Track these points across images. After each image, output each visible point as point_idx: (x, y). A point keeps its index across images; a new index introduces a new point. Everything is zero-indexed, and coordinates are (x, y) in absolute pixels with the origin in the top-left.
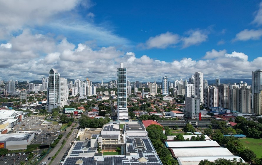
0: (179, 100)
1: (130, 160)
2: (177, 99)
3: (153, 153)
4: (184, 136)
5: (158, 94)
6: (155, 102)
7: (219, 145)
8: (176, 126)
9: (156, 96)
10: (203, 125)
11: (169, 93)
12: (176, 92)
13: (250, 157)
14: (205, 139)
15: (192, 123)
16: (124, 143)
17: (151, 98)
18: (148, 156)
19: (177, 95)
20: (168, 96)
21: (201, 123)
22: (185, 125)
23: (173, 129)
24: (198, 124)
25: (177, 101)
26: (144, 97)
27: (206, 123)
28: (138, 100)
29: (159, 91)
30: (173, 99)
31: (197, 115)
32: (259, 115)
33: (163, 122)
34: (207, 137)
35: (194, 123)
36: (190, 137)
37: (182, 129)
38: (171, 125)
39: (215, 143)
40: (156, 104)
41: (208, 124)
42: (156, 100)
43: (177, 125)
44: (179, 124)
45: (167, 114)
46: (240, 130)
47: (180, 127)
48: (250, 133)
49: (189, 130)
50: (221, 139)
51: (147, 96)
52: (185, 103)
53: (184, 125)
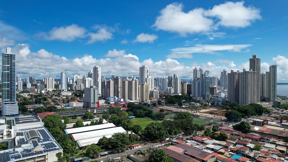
0: (78, 94)
1: (21, 152)
2: (76, 93)
3: (51, 140)
4: (83, 123)
5: (55, 89)
6: (52, 96)
7: (115, 126)
8: (75, 115)
9: (53, 91)
10: (101, 112)
11: (68, 89)
12: (75, 87)
13: (138, 130)
14: (103, 122)
15: (91, 111)
16: (13, 137)
17: (47, 93)
18: (44, 144)
19: (76, 90)
20: (67, 90)
21: (99, 110)
22: (85, 114)
23: (73, 118)
24: (97, 112)
25: (76, 95)
26: (39, 93)
27: (104, 110)
28: (31, 95)
29: (56, 86)
30: (72, 93)
31: (96, 104)
32: (144, 101)
33: (62, 113)
34: (104, 121)
35: (93, 111)
36: (89, 123)
37: (81, 118)
38: (70, 115)
39: (112, 125)
40: (54, 98)
41: (105, 110)
42: (54, 95)
43: (77, 114)
44: (78, 113)
45: (66, 105)
46: (131, 113)
47: (79, 116)
48: (138, 113)
49: (88, 117)
50: (117, 121)
51: (43, 92)
52: (84, 96)
53: (83, 114)
